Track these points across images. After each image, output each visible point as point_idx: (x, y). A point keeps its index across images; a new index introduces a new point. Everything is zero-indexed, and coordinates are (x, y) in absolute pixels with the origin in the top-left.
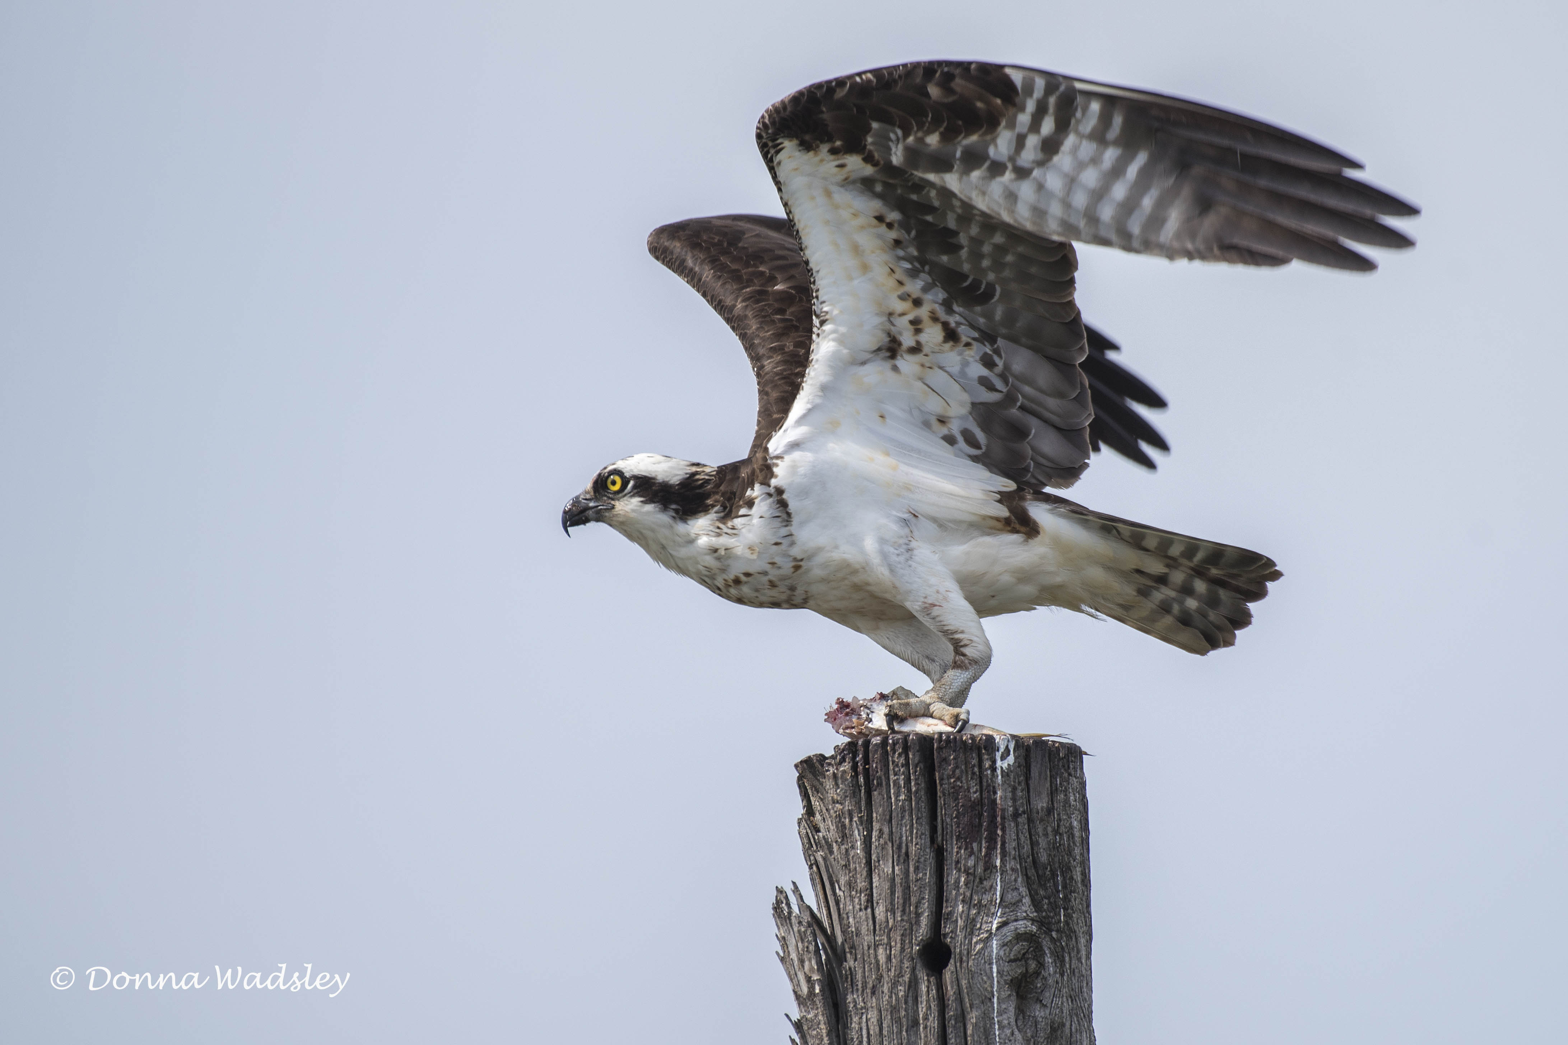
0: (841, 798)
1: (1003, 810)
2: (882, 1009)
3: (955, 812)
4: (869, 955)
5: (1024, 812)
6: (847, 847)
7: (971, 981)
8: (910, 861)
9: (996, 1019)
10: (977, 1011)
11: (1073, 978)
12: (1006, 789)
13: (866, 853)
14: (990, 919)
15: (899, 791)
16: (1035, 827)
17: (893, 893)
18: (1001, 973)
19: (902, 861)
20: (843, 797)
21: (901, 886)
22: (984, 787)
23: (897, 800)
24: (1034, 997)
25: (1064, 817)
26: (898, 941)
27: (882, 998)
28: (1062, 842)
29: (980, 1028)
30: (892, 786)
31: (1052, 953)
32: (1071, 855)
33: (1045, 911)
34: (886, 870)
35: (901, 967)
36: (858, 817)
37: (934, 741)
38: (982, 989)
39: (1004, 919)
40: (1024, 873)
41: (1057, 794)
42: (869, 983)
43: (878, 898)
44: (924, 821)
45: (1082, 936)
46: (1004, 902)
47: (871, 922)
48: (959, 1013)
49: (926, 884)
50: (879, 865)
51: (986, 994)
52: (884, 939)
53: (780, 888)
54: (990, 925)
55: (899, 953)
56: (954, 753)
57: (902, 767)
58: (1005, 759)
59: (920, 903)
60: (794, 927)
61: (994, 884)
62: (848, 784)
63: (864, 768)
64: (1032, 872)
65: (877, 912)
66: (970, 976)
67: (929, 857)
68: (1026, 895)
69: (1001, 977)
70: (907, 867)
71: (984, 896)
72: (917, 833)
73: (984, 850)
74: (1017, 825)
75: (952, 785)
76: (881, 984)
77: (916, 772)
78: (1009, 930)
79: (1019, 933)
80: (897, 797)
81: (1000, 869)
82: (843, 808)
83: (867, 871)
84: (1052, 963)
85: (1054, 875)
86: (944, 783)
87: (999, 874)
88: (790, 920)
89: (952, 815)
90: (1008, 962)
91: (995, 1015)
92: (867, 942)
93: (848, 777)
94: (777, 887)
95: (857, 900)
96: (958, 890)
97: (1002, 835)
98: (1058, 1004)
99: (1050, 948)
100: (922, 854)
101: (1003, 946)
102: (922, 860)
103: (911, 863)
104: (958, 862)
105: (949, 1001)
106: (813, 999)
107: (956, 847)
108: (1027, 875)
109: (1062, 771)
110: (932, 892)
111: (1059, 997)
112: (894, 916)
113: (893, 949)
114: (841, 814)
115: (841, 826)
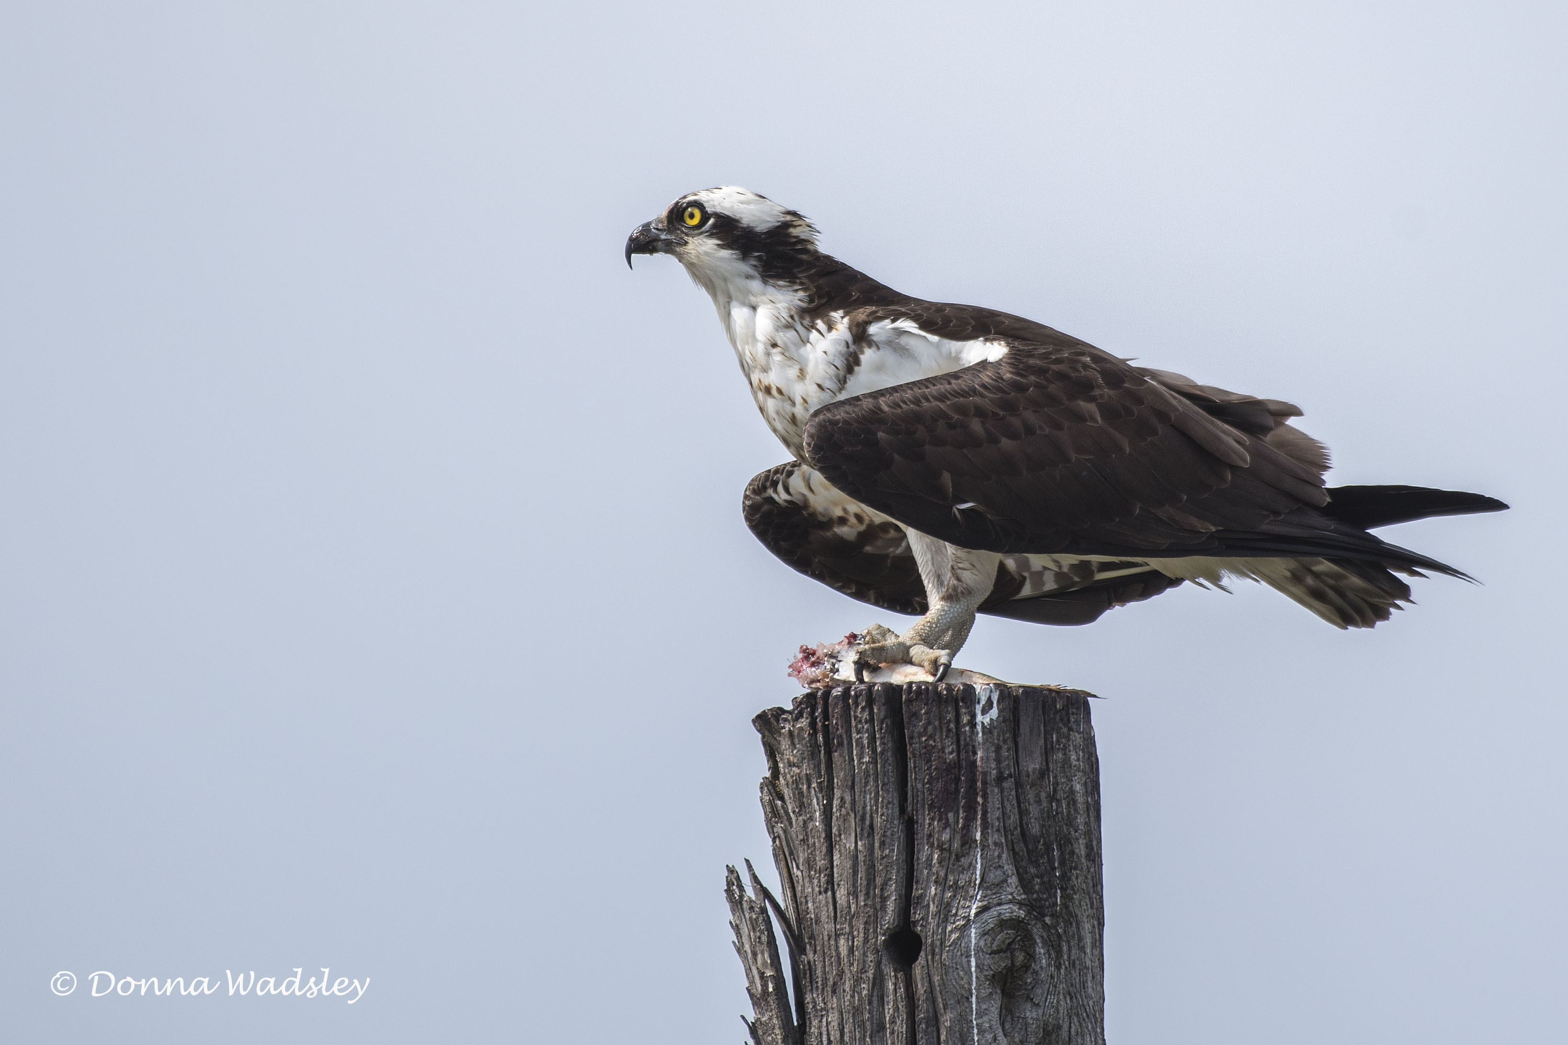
0: (798, 760)
1: (985, 774)
2: (844, 1010)
3: (927, 777)
4: (830, 947)
5: (1010, 776)
6: (805, 819)
7: (944, 977)
8: (875, 834)
9: (975, 1022)
10: (951, 1013)
11: (1073, 972)
12: (988, 749)
13: (825, 825)
14: (968, 904)
15: (863, 752)
16: (1024, 792)
17: (855, 873)
18: (981, 967)
19: (866, 835)
20: (800, 759)
21: (865, 865)
22: (962, 747)
23: (860, 763)
24: (1023, 994)
25: (1063, 780)
26: (860, 930)
27: (844, 997)
28: (1059, 810)
29: (955, 1032)
30: (854, 747)
31: (1044, 942)
32: (1071, 825)
33: (1036, 892)
34: (848, 846)
35: (864, 961)
36: (817, 782)
37: (903, 692)
38: (958, 987)
39: (985, 903)
40: (1011, 848)
41: (1053, 752)
42: (829, 979)
43: (839, 879)
44: (892, 788)
45: (1086, 920)
46: (985, 883)
47: (831, 908)
48: (931, 1015)
49: (893, 862)
50: (841, 840)
51: (963, 992)
52: (845, 928)
53: (731, 867)
54: (968, 911)
55: (862, 945)
56: (926, 707)
57: (866, 723)
58: (987, 713)
59: (886, 884)
60: (746, 913)
61: (974, 862)
62: (806, 743)
63: (824, 725)
64: (1020, 847)
65: (838, 895)
66: (944, 971)
67: (898, 829)
68: (1012, 874)
69: (981, 971)
70: (871, 842)
71: (961, 876)
72: (882, 801)
73: (961, 821)
74: (1002, 791)
75: (923, 745)
76: (843, 981)
77: (881, 729)
78: (990, 917)
79: (1003, 920)
80: (860, 759)
81: (980, 843)
82: (801, 771)
83: (827, 847)
84: (1044, 954)
85: (1049, 849)
86: (914, 741)
87: (979, 850)
88: (741, 905)
89: (924, 781)
90: (990, 954)
91: (974, 1017)
92: (827, 931)
93: (806, 736)
94: (727, 866)
95: (816, 881)
96: (931, 870)
97: (982, 804)
98: (1052, 1003)
99: (1042, 937)
100: (889, 827)
101: (984, 935)
102: (889, 833)
103: (876, 838)
104: (930, 836)
105: (919, 1000)
106: (767, 999)
107: (928, 818)
108: (1013, 850)
109: (1061, 725)
110: (901, 872)
111: (1054, 994)
112: (857, 901)
113: (855, 940)
114: (798, 779)
115: (799, 793)
